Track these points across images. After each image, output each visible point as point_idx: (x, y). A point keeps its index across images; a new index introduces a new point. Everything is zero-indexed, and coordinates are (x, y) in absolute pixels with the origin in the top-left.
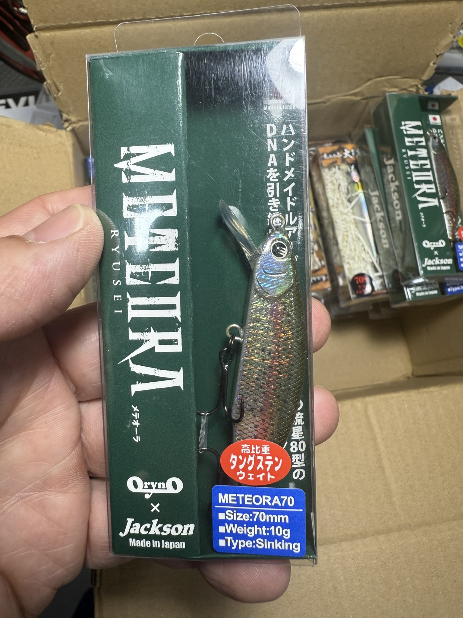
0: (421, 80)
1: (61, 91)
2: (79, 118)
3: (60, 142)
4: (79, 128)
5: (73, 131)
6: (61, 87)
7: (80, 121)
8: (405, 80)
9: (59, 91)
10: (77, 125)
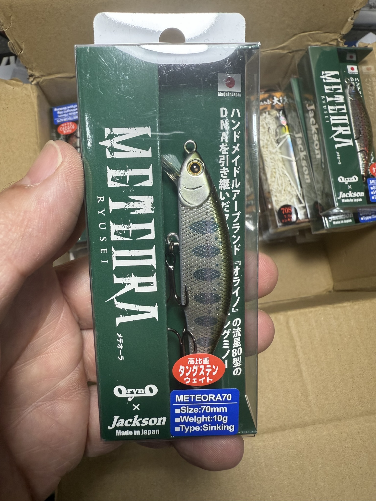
0: (340, 34)
1: (23, 49)
2: (42, 73)
3: (26, 94)
4: (42, 82)
5: (38, 84)
6: (23, 46)
7: (42, 76)
8: (327, 34)
9: (22, 50)
10: (41, 80)
